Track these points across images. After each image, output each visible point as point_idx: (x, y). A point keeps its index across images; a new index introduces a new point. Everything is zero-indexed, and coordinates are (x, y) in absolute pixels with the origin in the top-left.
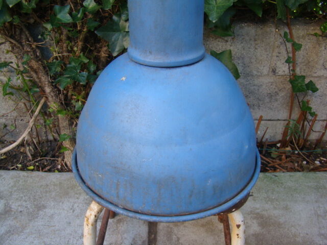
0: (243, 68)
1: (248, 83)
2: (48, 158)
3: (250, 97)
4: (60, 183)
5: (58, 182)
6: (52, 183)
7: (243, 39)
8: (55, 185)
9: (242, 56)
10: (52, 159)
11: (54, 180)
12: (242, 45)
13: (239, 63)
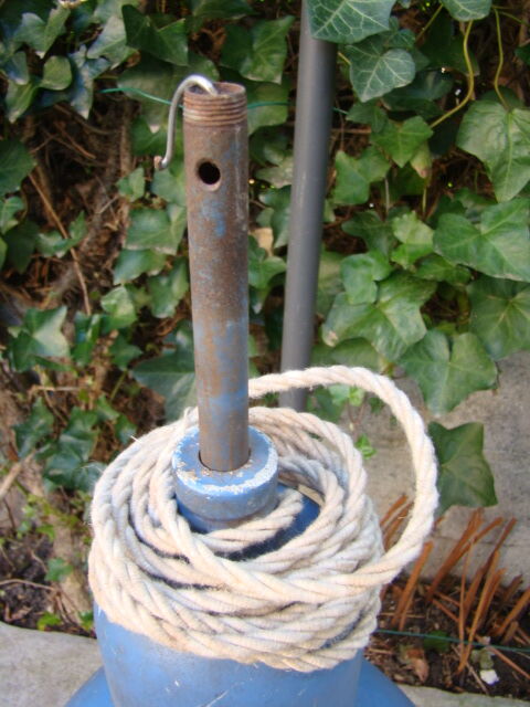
0: (512, 438)
1: (520, 471)
2: (27, 583)
3: (521, 501)
4: (44, 664)
5: (39, 663)
6: (25, 663)
7: (522, 375)
8: (31, 670)
9: (516, 413)
10: (36, 585)
11: (31, 654)
12: (518, 387)
13: (503, 428)
